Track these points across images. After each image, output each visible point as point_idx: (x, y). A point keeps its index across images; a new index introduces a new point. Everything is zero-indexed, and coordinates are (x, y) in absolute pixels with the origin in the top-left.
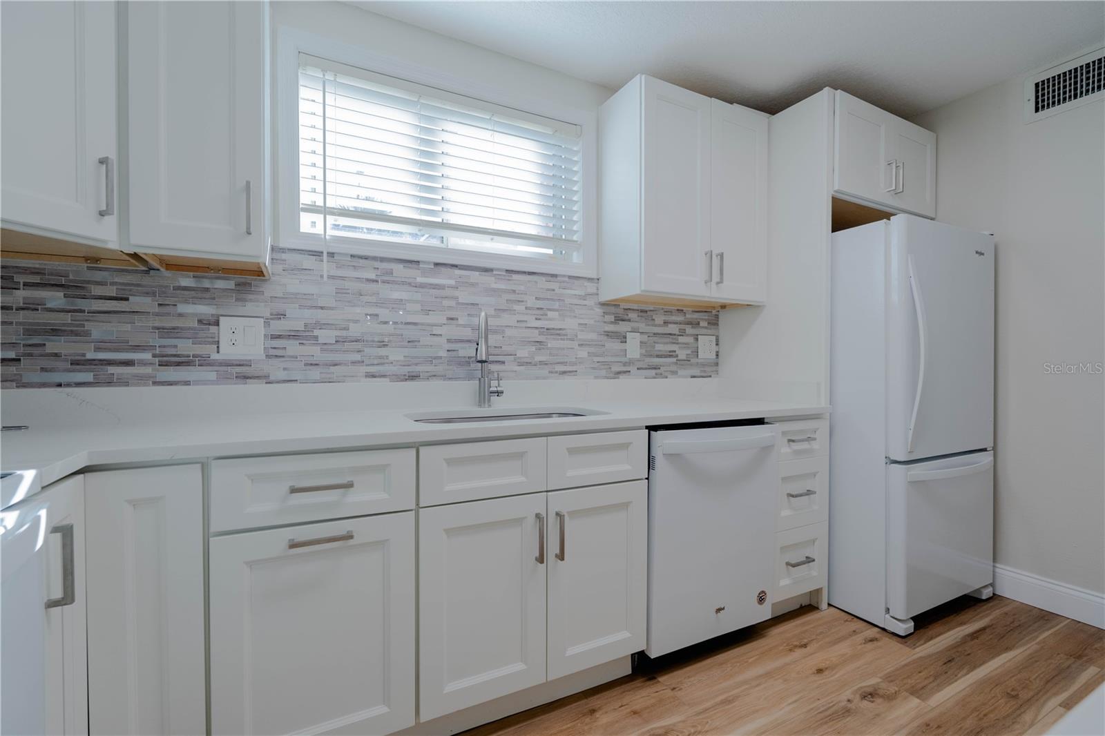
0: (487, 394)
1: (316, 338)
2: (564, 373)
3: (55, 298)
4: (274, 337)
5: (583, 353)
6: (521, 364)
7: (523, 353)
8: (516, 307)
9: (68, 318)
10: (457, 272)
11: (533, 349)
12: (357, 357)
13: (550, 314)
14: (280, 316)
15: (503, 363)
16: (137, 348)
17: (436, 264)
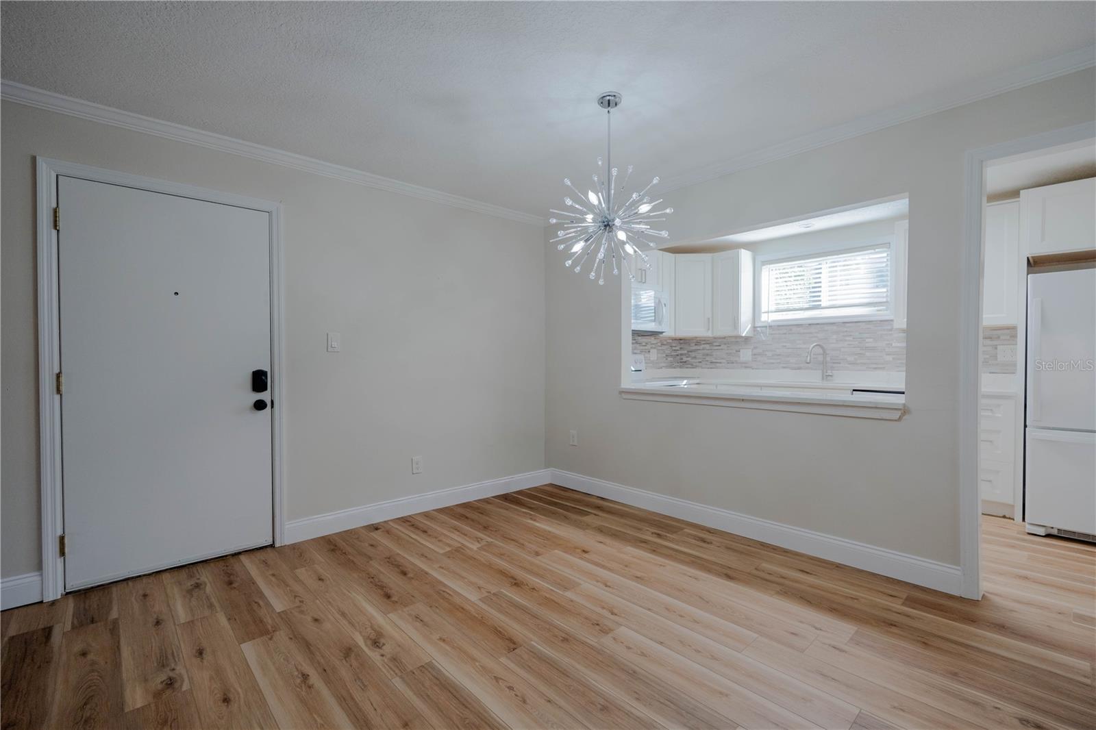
0: (826, 377)
1: (766, 355)
2: (875, 368)
3: (707, 346)
4: (755, 355)
5: (889, 358)
6: (849, 364)
7: (851, 359)
8: (847, 338)
9: (710, 351)
10: (818, 326)
11: (856, 357)
12: (779, 361)
13: (867, 340)
14: (755, 348)
15: (840, 363)
16: (723, 359)
17: (810, 325)
